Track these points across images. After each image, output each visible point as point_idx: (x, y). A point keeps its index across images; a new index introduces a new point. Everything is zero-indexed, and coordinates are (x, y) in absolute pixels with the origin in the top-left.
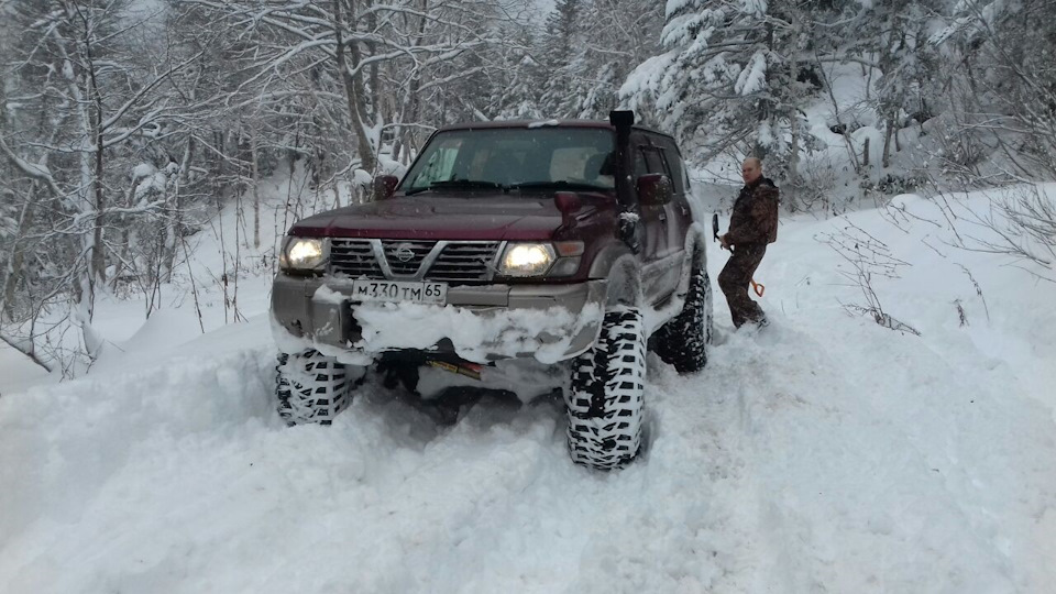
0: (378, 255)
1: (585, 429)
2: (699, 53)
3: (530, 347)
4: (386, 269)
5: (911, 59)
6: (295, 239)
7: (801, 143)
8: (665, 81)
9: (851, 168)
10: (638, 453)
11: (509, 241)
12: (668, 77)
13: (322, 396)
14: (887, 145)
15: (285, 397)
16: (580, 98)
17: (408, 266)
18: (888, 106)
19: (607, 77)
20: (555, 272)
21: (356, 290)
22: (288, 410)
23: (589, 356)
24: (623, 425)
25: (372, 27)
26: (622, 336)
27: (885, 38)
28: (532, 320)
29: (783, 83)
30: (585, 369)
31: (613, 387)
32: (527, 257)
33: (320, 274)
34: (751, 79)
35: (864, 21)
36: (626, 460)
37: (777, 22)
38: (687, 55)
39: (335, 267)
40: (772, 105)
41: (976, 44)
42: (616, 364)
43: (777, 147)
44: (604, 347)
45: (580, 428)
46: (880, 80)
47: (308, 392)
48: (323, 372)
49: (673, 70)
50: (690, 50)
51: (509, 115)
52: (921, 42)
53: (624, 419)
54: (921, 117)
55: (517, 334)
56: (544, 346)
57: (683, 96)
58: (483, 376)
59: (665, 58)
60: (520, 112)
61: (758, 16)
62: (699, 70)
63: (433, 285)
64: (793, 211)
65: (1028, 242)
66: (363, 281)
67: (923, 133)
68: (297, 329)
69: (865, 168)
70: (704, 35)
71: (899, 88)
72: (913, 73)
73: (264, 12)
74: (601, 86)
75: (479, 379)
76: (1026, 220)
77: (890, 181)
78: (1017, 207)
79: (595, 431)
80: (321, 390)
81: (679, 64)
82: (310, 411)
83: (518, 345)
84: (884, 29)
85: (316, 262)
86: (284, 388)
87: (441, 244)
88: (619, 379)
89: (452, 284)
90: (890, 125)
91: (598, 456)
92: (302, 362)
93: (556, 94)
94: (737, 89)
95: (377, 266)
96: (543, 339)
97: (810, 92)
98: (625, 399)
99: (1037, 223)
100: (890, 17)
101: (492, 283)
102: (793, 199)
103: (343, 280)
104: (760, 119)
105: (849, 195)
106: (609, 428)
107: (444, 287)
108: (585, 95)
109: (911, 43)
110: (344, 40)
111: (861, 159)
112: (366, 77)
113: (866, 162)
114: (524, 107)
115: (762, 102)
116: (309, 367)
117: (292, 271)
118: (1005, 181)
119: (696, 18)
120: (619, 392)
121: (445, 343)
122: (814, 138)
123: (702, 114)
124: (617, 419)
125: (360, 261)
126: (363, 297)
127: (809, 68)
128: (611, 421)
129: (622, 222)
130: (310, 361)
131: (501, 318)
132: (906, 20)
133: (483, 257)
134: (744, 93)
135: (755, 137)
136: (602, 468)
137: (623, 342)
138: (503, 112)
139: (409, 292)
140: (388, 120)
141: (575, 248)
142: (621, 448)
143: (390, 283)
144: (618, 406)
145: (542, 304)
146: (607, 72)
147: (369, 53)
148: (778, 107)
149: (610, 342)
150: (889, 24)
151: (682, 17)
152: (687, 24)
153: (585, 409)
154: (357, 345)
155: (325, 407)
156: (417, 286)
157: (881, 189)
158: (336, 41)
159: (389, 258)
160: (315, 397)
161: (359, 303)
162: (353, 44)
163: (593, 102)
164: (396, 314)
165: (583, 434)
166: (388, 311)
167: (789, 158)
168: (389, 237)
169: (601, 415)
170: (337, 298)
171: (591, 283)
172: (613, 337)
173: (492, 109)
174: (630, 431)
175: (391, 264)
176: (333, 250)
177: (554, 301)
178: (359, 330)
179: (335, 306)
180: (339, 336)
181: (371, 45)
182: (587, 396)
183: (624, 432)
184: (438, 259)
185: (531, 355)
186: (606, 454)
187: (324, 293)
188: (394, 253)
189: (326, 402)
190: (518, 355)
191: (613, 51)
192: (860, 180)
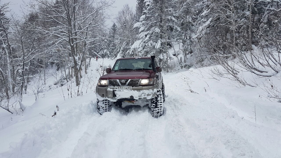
0: (118, 82)
1: (154, 110)
2: (147, 40)
3: (146, 96)
4: (120, 84)
5: (189, 41)
6: (101, 80)
7: (168, 58)
8: (140, 46)
9: (178, 63)
10: (163, 113)
11: (141, 79)
12: (141, 45)
13: (106, 108)
14: (185, 58)
15: (99, 109)
16: (119, 49)
17: (124, 84)
18: (185, 50)
19: (125, 44)
20: (149, 84)
21: (115, 88)
22: (99, 111)
23: (154, 98)
24: (161, 109)
25: (76, 35)
26: (159, 94)
27: (183, 37)
28: (146, 92)
29: (164, 46)
30: (154, 100)
31: (159, 103)
32: (145, 82)
33: (107, 86)
34: (158, 45)
35: (179, 34)
36: (161, 115)
37: (162, 34)
38: (145, 40)
39: (110, 85)
40: (162, 50)
41: (200, 38)
42: (159, 99)
43: (164, 59)
44: (157, 96)
45: (153, 110)
46: (183, 45)
47: (103, 107)
48: (106, 104)
49: (142, 43)
50: (146, 39)
51: (102, 53)
52: (190, 38)
53: (161, 108)
54: (191, 52)
55: (144, 94)
56: (148, 96)
57: (144, 49)
58: (135, 103)
59: (140, 41)
60: (104, 52)
61: (159, 33)
62: (147, 43)
63: (129, 87)
64: (168, 72)
65: (215, 76)
66: (116, 87)
67: (191, 56)
68: (103, 96)
69: (181, 63)
70: (148, 36)
71: (187, 47)
72: (189, 44)
73: (53, 32)
74: (124, 46)
75: (134, 103)
76: (215, 72)
77: (186, 65)
78: (213, 70)
79: (156, 110)
80: (106, 107)
81: (143, 42)
82: (104, 111)
83: (144, 96)
84: (183, 35)
85: (107, 84)
86: (99, 107)
87: (130, 80)
88: (160, 101)
89: (132, 87)
90: (185, 54)
91: (156, 115)
92: (102, 102)
93: (112, 48)
94: (155, 47)
95: (118, 84)
96: (148, 95)
97: (170, 48)
98: (161, 105)
99: (216, 73)
100: (184, 33)
101: (139, 86)
102: (167, 69)
103: (112, 87)
104: (160, 53)
105: (179, 68)
106: (158, 110)
107: (131, 87)
108: (120, 48)
109: (188, 38)
110: (70, 38)
111: (180, 61)
112: (75, 46)
113: (181, 62)
114: (105, 51)
115: (160, 50)
116: (103, 103)
117: (101, 86)
118: (209, 65)
119: (146, 33)
120: (160, 104)
121: (132, 97)
122: (171, 57)
123: (148, 52)
124: (160, 108)
125: (115, 83)
126: (116, 89)
127: (169, 43)
128: (159, 109)
129: (156, 75)
130: (104, 102)
131: (142, 92)
132: (187, 34)
133: (137, 82)
134: (157, 48)
135: (159, 57)
136: (157, 117)
137: (160, 95)
138: (100, 52)
139: (125, 88)
140: (79, 55)
141: (152, 80)
142: (160, 113)
143: (121, 87)
144: (160, 106)
145: (148, 89)
146: (125, 43)
147: (75, 41)
148: (164, 51)
149: (157, 95)
150: (184, 34)
151: (143, 33)
152: (144, 34)
153: (154, 107)
154: (115, 98)
155: (106, 110)
156: (126, 87)
157: (184, 67)
158: (69, 38)
159: (120, 83)
160: (105, 108)
161: (116, 91)
162: (72, 39)
163: (122, 50)
164: (123, 92)
165: (154, 111)
166: (121, 92)
167: (166, 61)
168: (120, 79)
169: (157, 108)
170: (112, 90)
171: (155, 85)
172: (158, 94)
173: (98, 51)
174: (162, 110)
175: (121, 84)
176: (110, 82)
177: (150, 88)
178: (116, 95)
179: (111, 91)
180: (112, 97)
181: (76, 39)
182: (154, 105)
183: (161, 110)
184: (129, 82)
185: (146, 98)
186: (158, 114)
187: (109, 89)
188: (121, 82)
189: (107, 109)
190: (144, 98)
191: (126, 39)
192: (180, 65)
